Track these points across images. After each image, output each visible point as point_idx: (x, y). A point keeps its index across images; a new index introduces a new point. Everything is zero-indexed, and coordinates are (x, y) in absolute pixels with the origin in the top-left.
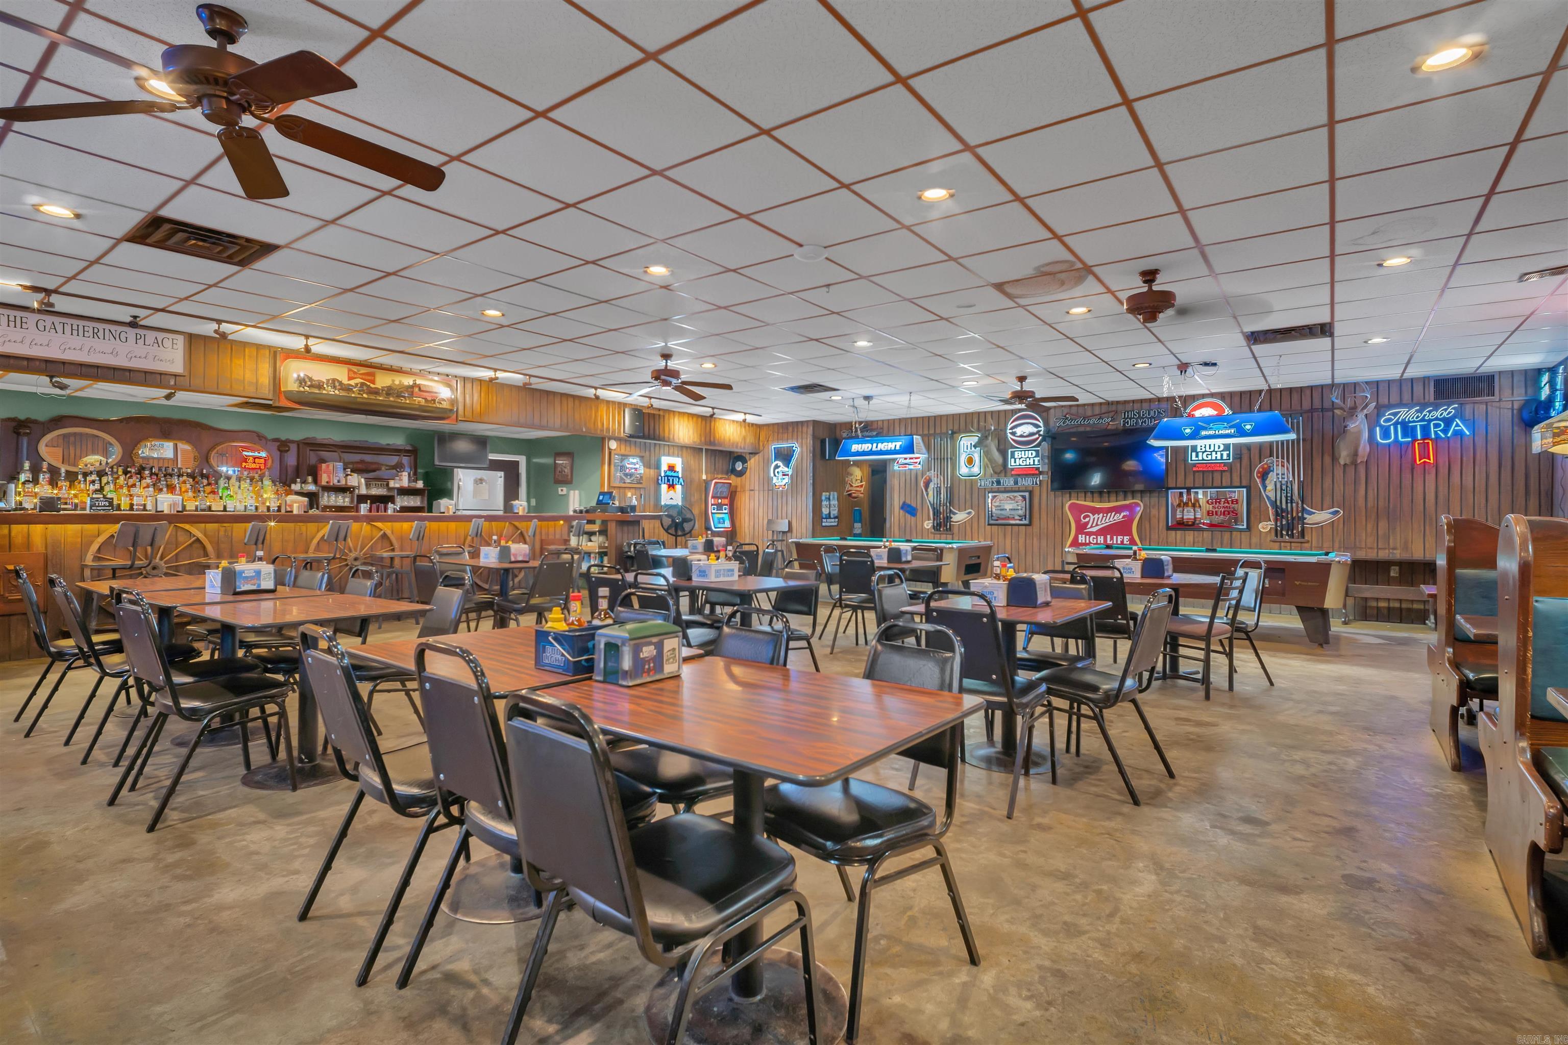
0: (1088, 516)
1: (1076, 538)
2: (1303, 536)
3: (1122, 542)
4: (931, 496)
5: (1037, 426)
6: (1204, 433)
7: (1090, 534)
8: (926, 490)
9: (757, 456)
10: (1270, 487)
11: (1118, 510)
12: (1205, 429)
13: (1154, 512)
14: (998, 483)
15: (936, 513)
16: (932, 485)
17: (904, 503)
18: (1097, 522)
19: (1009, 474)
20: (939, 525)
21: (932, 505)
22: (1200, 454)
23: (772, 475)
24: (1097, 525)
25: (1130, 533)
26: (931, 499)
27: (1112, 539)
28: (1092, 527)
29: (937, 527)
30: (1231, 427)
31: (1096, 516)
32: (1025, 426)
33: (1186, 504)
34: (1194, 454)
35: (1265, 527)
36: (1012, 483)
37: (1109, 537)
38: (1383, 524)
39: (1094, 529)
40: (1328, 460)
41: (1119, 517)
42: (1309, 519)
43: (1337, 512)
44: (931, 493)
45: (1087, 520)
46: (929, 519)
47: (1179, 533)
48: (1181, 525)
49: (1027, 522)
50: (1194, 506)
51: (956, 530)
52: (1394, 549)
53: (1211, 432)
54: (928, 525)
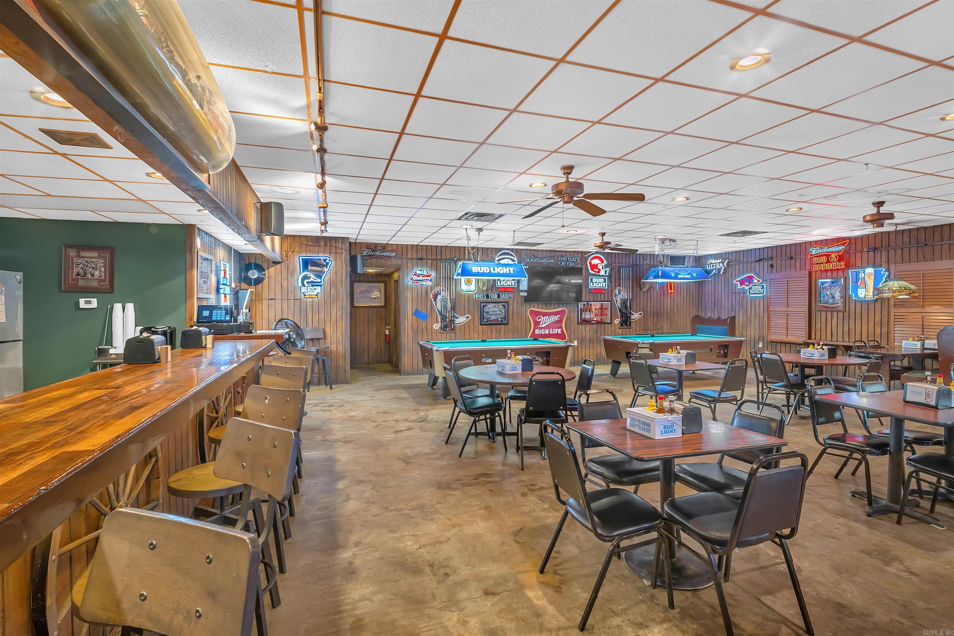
0: (540, 318)
1: (534, 331)
2: (630, 325)
3: (558, 332)
4: (439, 305)
5: (513, 260)
6: (679, 276)
7: (541, 328)
8: (435, 301)
9: (278, 266)
10: (618, 302)
11: (555, 314)
12: (679, 274)
13: (572, 315)
14: (488, 297)
15: (444, 318)
16: (439, 297)
17: (416, 310)
18: (545, 321)
19: (494, 290)
20: (446, 326)
21: (440, 313)
22: (594, 283)
23: (300, 285)
24: (545, 323)
25: (561, 328)
26: (439, 308)
27: (552, 331)
28: (542, 324)
29: (444, 328)
30: (688, 274)
31: (545, 318)
32: (507, 259)
33: (586, 311)
34: (592, 283)
35: (617, 321)
36: (496, 296)
37: (551, 330)
38: (655, 318)
39: (543, 326)
40: (638, 289)
41: (556, 318)
42: (633, 317)
43: (641, 313)
44: (439, 303)
45: (540, 320)
46: (437, 322)
47: (583, 326)
48: (585, 322)
49: (506, 322)
50: (590, 311)
51: (457, 330)
52: (659, 329)
53: (682, 276)
54: (437, 326)
